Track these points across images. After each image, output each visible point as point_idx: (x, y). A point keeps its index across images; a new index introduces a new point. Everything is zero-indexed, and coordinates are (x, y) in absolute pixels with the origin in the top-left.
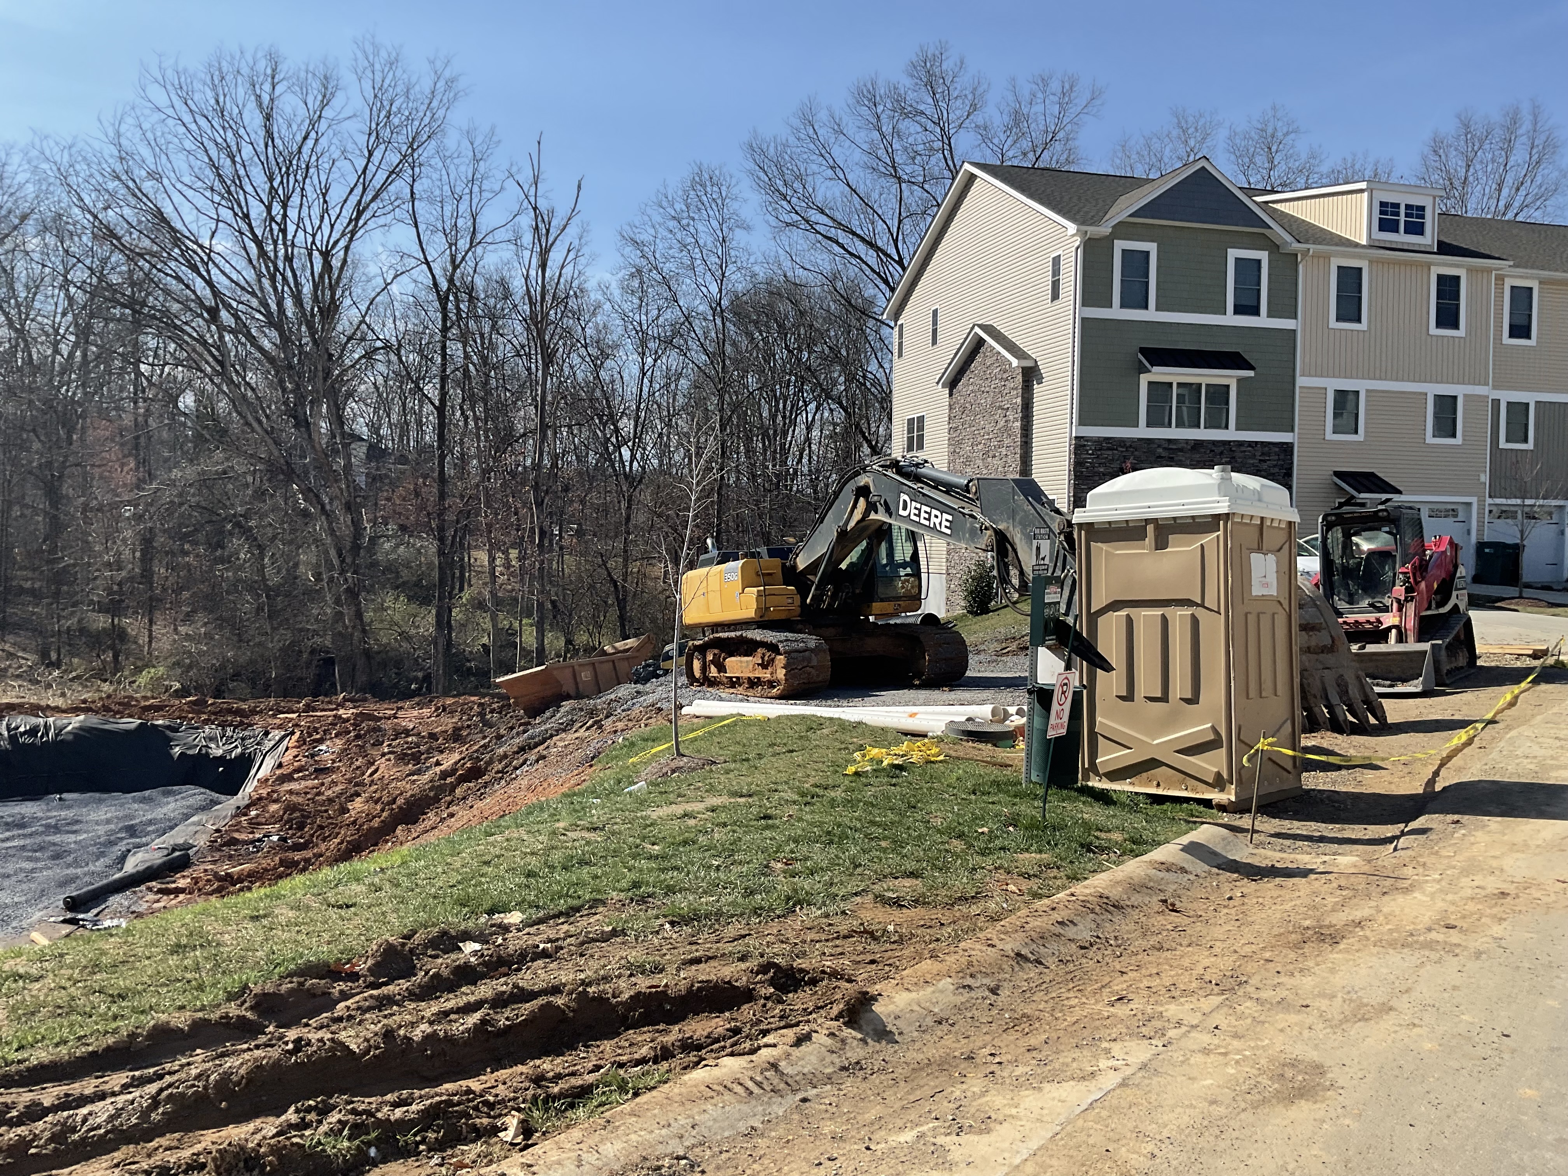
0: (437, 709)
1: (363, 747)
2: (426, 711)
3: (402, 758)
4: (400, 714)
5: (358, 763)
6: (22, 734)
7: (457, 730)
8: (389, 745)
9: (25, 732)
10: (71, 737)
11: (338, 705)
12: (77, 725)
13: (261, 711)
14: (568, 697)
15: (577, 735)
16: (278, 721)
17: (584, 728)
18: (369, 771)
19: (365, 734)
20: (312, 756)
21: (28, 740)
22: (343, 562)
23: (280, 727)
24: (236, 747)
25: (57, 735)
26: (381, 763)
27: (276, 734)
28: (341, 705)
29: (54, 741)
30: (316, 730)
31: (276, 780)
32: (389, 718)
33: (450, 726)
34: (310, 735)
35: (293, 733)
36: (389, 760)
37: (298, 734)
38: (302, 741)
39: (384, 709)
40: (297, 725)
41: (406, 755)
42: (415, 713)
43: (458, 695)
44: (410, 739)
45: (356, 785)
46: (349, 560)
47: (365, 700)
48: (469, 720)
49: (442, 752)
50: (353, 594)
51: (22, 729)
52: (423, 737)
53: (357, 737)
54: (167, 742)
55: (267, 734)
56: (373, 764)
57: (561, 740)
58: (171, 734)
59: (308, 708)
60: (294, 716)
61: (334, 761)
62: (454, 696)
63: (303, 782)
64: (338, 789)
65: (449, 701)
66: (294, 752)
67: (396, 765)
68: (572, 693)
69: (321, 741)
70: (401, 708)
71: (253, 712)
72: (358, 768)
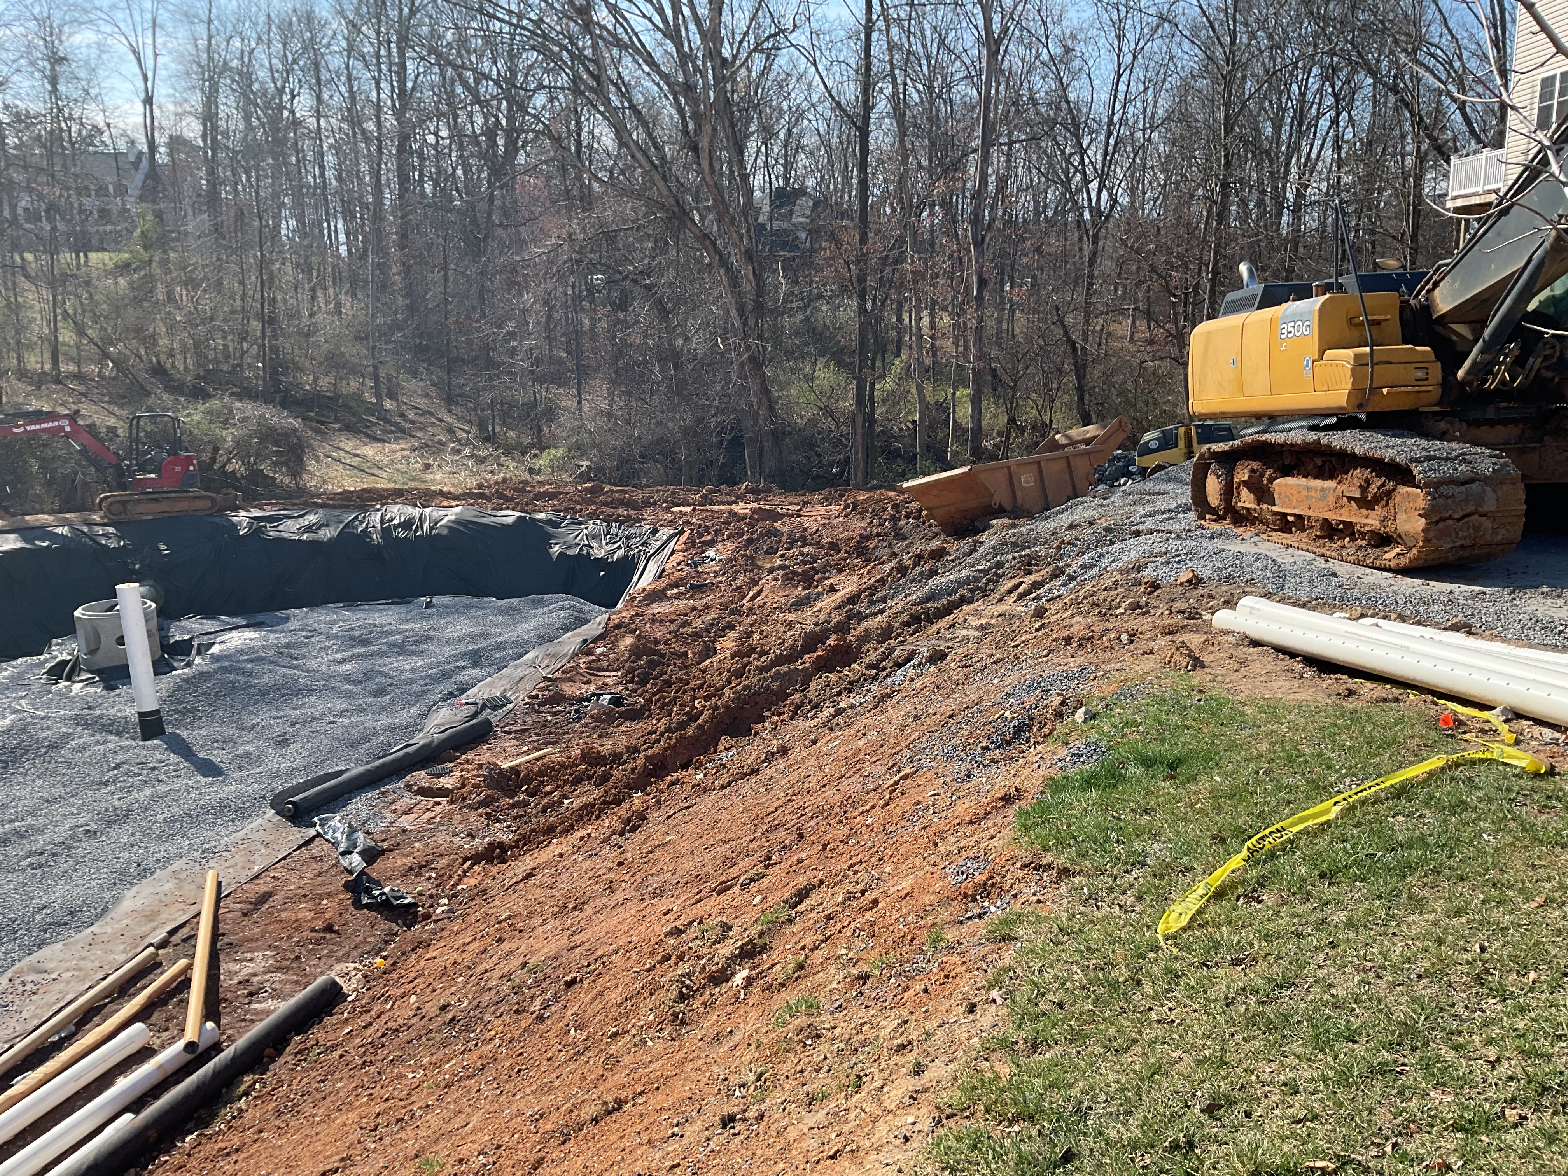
0: (847, 506)
1: (751, 557)
2: (835, 508)
3: (790, 578)
4: (806, 511)
5: (739, 582)
6: (396, 527)
7: (864, 538)
8: (782, 556)
9: (400, 525)
10: (445, 532)
11: (738, 498)
12: (453, 518)
13: (655, 503)
14: (1000, 512)
15: (1002, 608)
16: (668, 517)
17: (1014, 596)
18: (751, 593)
19: (758, 539)
20: (696, 564)
21: (402, 534)
22: (745, 324)
23: (670, 523)
24: (619, 547)
25: (432, 528)
26: (767, 581)
27: (665, 532)
28: (741, 498)
29: (429, 536)
30: (707, 529)
31: (644, 599)
32: (792, 516)
33: (858, 532)
34: (701, 536)
35: (682, 532)
36: (776, 579)
37: (686, 535)
38: (691, 543)
39: (786, 504)
40: (688, 522)
41: (795, 573)
42: (822, 510)
43: (874, 488)
44: (806, 550)
45: (733, 613)
46: (751, 322)
47: (769, 491)
48: (880, 525)
49: (841, 571)
50: (757, 363)
51: (396, 522)
52: (823, 547)
53: (750, 542)
54: (546, 540)
55: (655, 531)
56: (756, 583)
57: (977, 614)
58: (551, 530)
59: (706, 500)
60: (689, 509)
61: (717, 574)
62: (869, 490)
63: (676, 602)
64: (709, 618)
65: (863, 496)
66: (677, 557)
67: (783, 587)
68: (1008, 506)
69: (711, 544)
70: (808, 503)
71: (647, 504)
72: (738, 588)
